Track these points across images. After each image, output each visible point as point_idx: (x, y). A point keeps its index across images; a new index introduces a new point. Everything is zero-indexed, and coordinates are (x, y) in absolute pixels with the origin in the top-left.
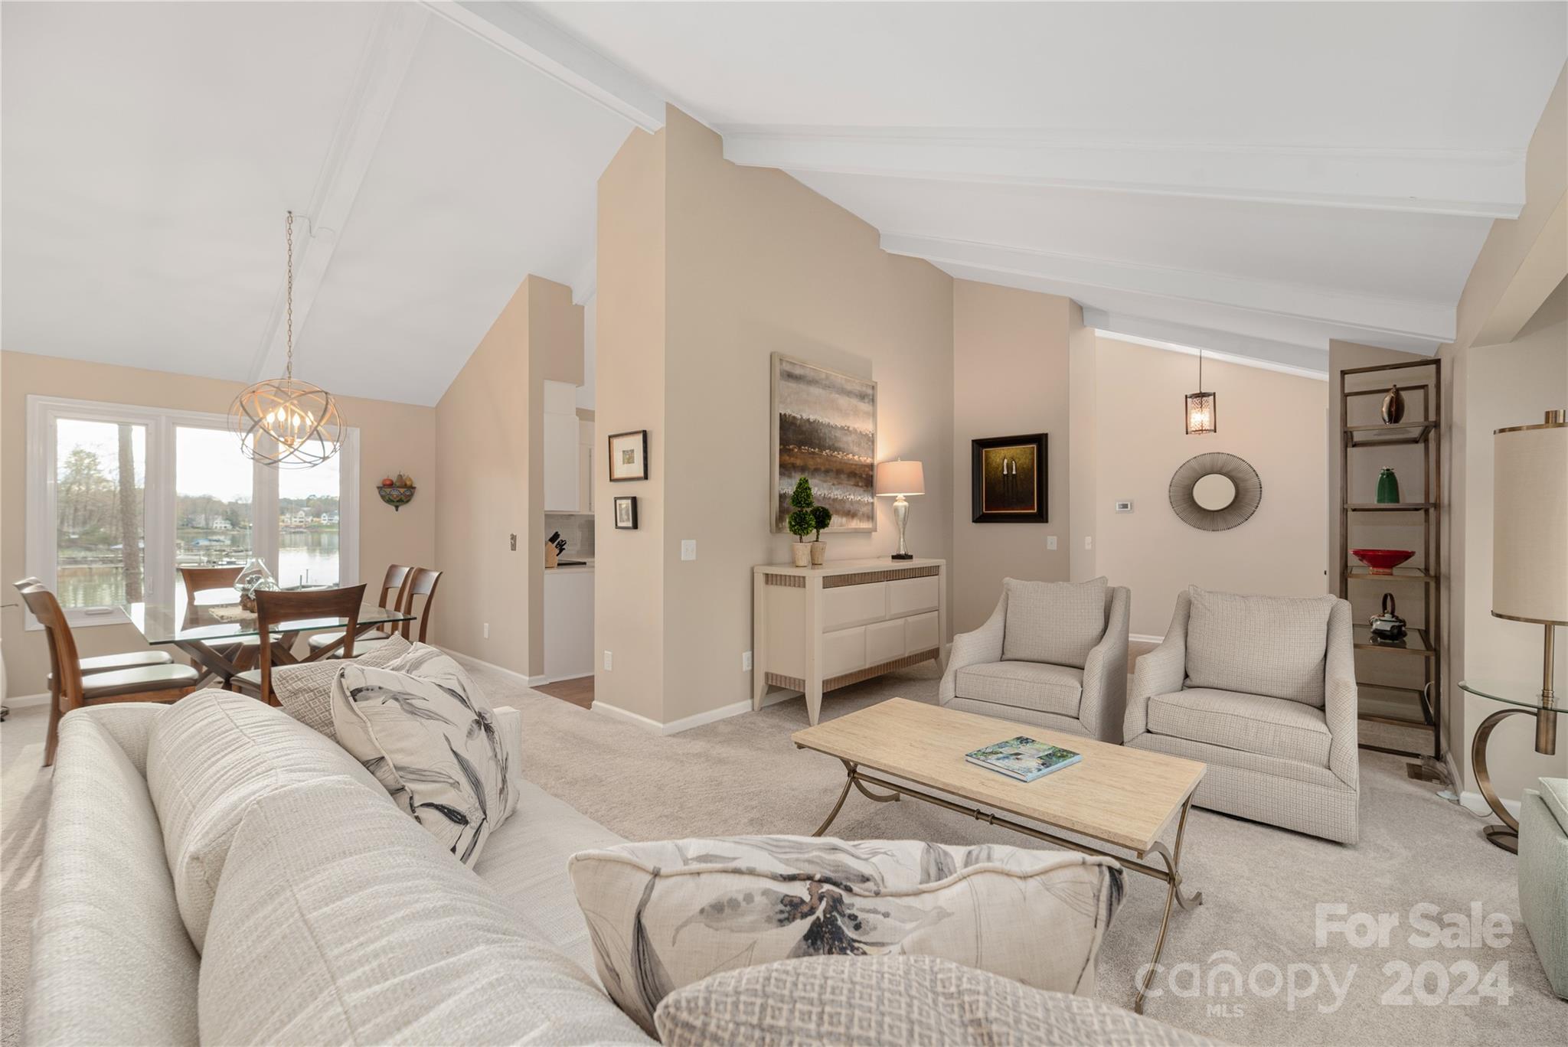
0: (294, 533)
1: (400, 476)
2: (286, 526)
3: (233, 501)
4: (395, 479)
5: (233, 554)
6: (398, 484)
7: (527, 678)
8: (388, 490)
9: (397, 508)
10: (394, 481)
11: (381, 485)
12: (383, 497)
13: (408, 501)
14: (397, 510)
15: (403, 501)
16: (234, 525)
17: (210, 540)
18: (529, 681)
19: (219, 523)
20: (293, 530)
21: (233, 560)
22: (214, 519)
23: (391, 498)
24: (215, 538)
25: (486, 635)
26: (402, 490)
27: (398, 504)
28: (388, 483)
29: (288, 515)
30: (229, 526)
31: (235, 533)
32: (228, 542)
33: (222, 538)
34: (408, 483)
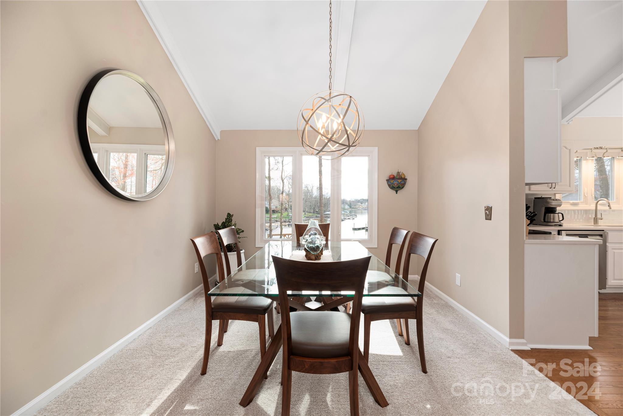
0: (365, 210)
1: (398, 173)
2: (363, 208)
3: (350, 200)
4: (395, 175)
5: (350, 216)
6: (397, 177)
7: (508, 340)
8: (392, 181)
9: (397, 192)
10: (395, 176)
11: (389, 179)
12: (389, 185)
13: (403, 188)
14: (397, 193)
15: (400, 187)
16: (350, 207)
17: (344, 212)
18: (511, 344)
19: (347, 207)
20: (365, 209)
21: (350, 218)
22: (346, 206)
23: (394, 185)
24: (346, 211)
25: (458, 282)
26: (400, 181)
27: (397, 189)
28: (392, 177)
29: (363, 204)
30: (349, 208)
31: (350, 210)
32: (348, 213)
33: (347, 211)
34: (403, 176)
